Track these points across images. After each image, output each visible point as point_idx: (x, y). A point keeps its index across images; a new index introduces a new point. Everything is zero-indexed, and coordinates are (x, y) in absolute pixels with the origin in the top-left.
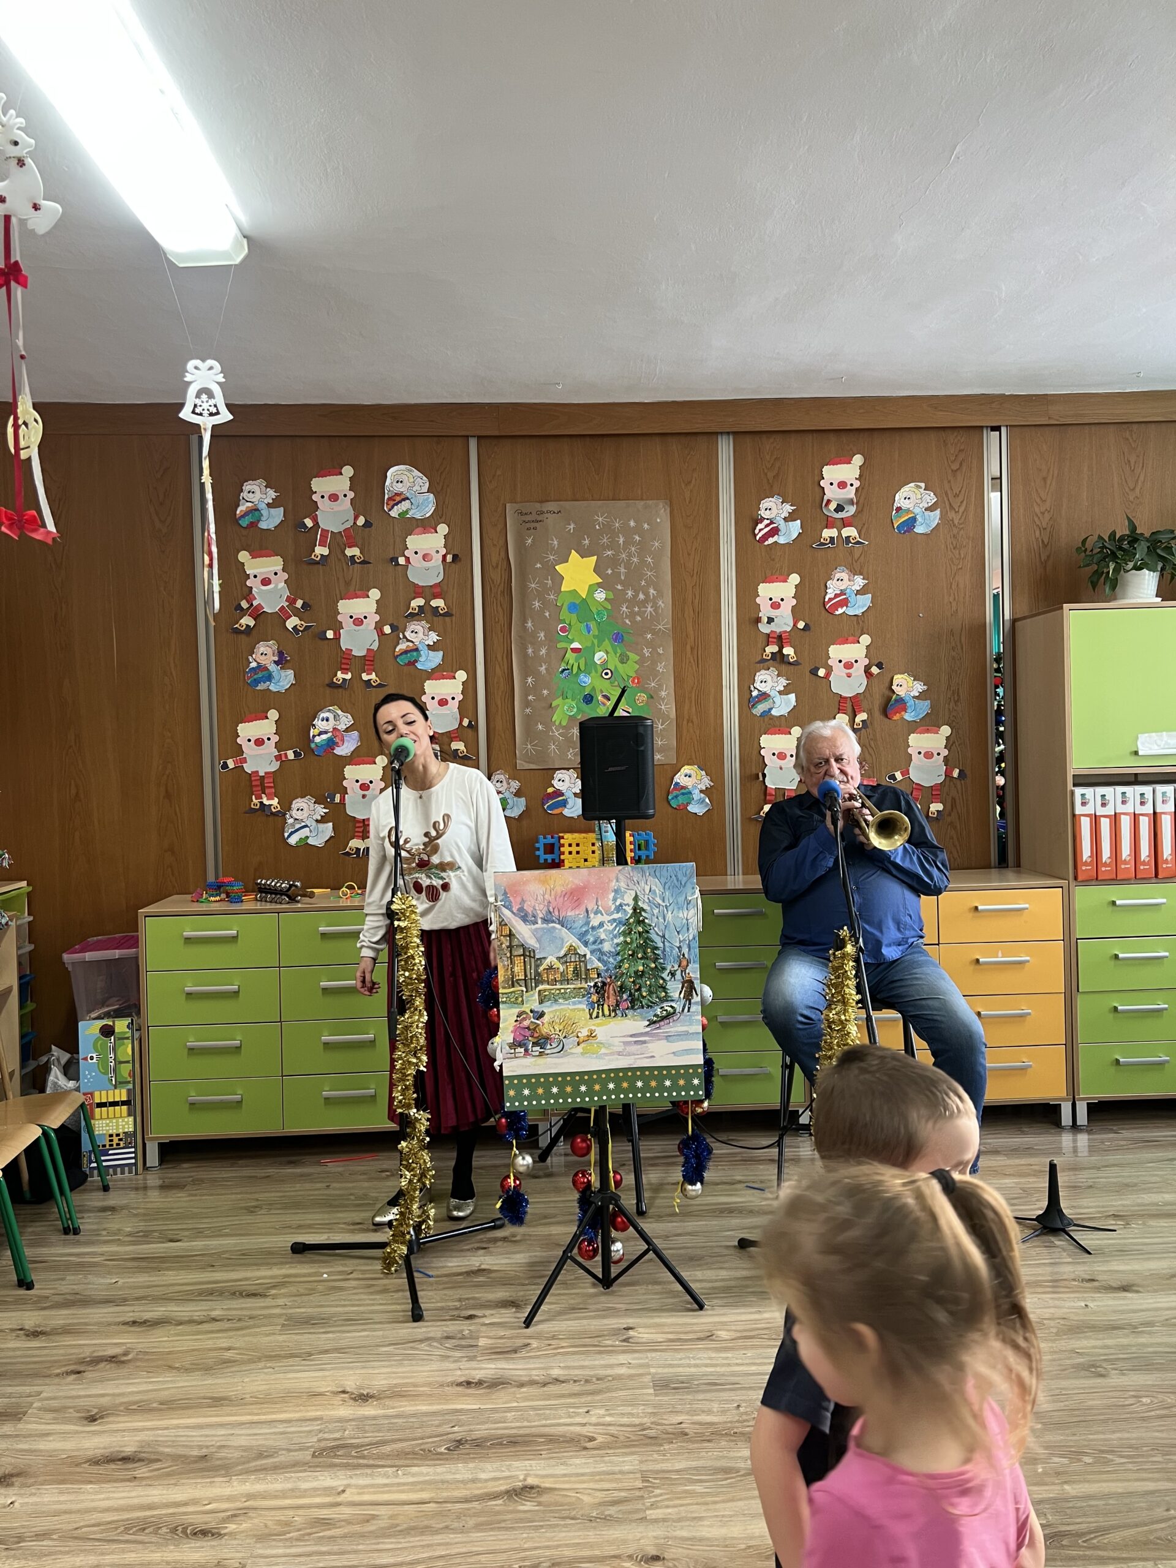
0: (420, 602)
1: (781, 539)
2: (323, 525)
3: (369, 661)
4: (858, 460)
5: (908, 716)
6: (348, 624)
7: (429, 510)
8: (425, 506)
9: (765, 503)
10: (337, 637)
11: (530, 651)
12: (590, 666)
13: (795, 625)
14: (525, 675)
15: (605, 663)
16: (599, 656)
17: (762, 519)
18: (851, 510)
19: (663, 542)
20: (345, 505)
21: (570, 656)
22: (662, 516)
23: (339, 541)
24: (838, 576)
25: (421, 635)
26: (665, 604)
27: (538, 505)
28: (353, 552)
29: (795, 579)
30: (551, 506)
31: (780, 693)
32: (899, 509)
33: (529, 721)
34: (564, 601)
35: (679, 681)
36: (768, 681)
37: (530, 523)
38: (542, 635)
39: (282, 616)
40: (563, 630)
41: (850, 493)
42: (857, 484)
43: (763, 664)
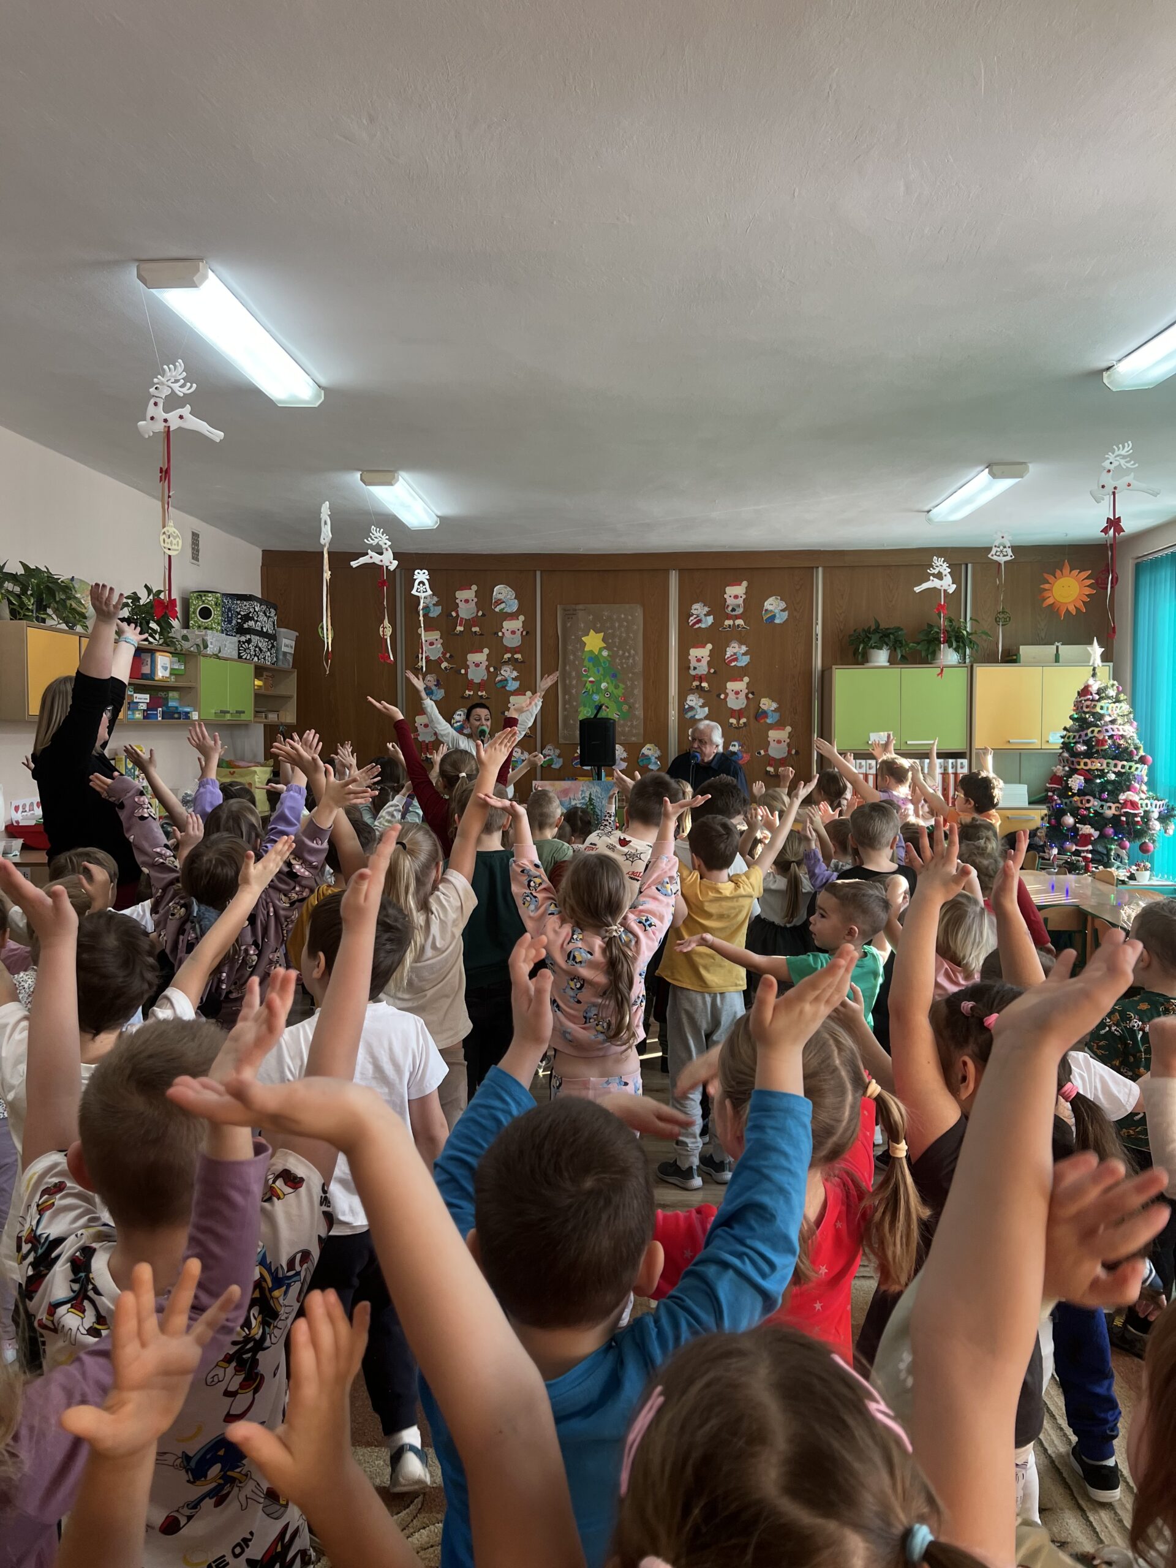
0: (508, 655)
1: (703, 625)
2: (461, 615)
3: (481, 686)
4: (745, 584)
5: (769, 721)
6: (472, 668)
7: (515, 608)
8: (513, 606)
9: (695, 606)
10: (466, 673)
11: (567, 682)
12: (599, 691)
13: (709, 671)
14: (564, 694)
15: (606, 690)
16: (604, 685)
17: (693, 614)
18: (740, 611)
19: (639, 626)
20: (472, 605)
21: (588, 685)
22: (639, 613)
23: (469, 624)
24: (733, 645)
25: (509, 673)
26: (639, 659)
27: (573, 606)
28: (475, 629)
29: (709, 646)
30: (581, 607)
31: (701, 707)
32: (766, 610)
33: (566, 718)
34: (586, 656)
35: (646, 699)
36: (693, 700)
37: (569, 615)
38: (574, 674)
39: (439, 662)
40: (585, 671)
41: (740, 601)
42: (744, 596)
43: (692, 691)
